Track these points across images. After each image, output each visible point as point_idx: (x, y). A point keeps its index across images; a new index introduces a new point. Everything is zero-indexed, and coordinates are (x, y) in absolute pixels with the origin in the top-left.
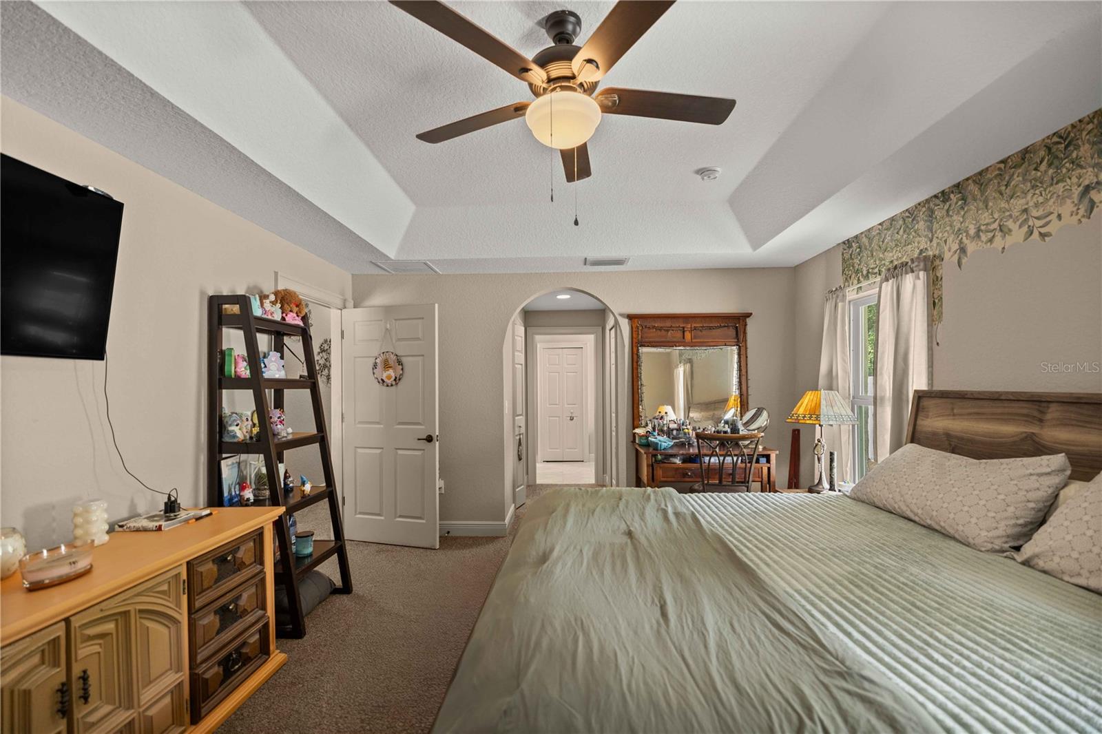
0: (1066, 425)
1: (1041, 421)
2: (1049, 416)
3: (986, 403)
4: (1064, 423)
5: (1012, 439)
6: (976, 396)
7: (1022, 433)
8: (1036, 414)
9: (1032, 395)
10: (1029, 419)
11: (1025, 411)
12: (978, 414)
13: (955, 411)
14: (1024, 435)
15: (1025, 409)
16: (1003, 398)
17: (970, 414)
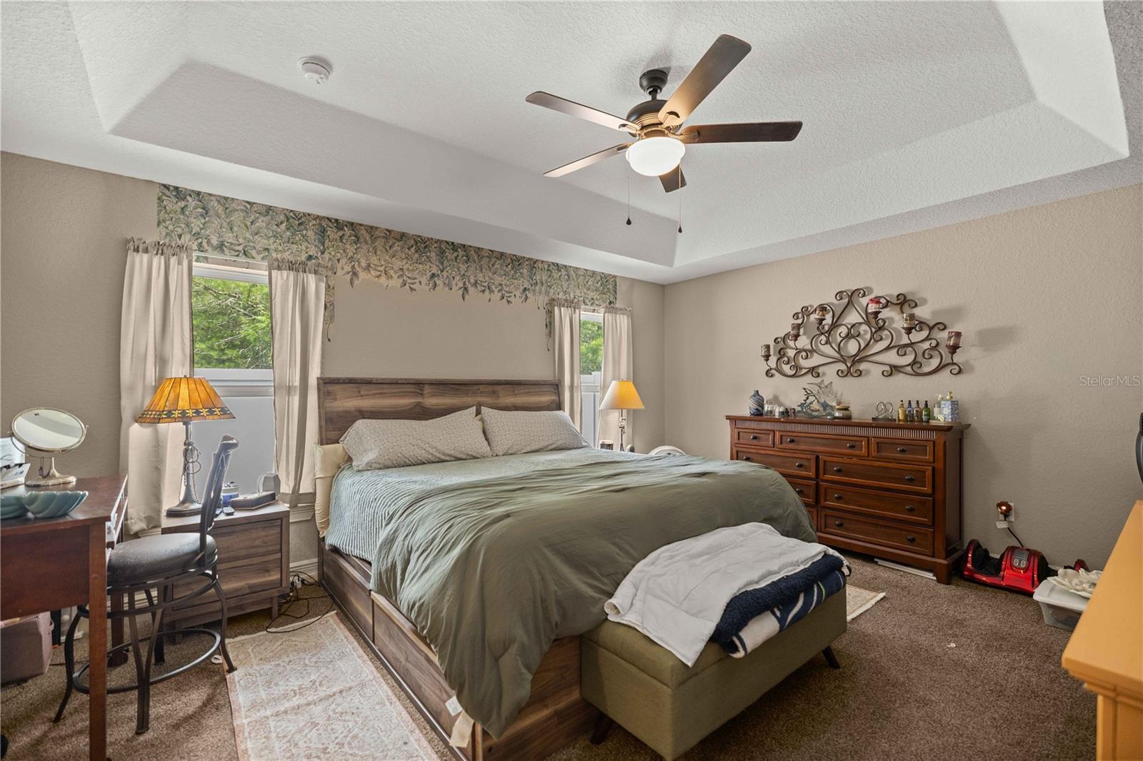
0: (434, 396)
1: (422, 394)
2: (425, 392)
3: (385, 386)
4: (433, 395)
5: (409, 407)
6: (380, 381)
7: (413, 403)
8: (418, 391)
9: (417, 380)
10: (415, 394)
11: (412, 390)
12: (381, 393)
13: (362, 393)
14: (414, 404)
15: (411, 389)
16: (400, 382)
17: (375, 394)
